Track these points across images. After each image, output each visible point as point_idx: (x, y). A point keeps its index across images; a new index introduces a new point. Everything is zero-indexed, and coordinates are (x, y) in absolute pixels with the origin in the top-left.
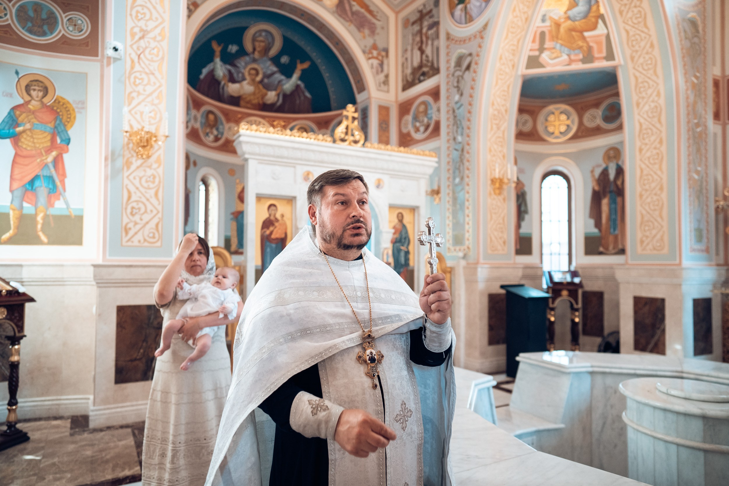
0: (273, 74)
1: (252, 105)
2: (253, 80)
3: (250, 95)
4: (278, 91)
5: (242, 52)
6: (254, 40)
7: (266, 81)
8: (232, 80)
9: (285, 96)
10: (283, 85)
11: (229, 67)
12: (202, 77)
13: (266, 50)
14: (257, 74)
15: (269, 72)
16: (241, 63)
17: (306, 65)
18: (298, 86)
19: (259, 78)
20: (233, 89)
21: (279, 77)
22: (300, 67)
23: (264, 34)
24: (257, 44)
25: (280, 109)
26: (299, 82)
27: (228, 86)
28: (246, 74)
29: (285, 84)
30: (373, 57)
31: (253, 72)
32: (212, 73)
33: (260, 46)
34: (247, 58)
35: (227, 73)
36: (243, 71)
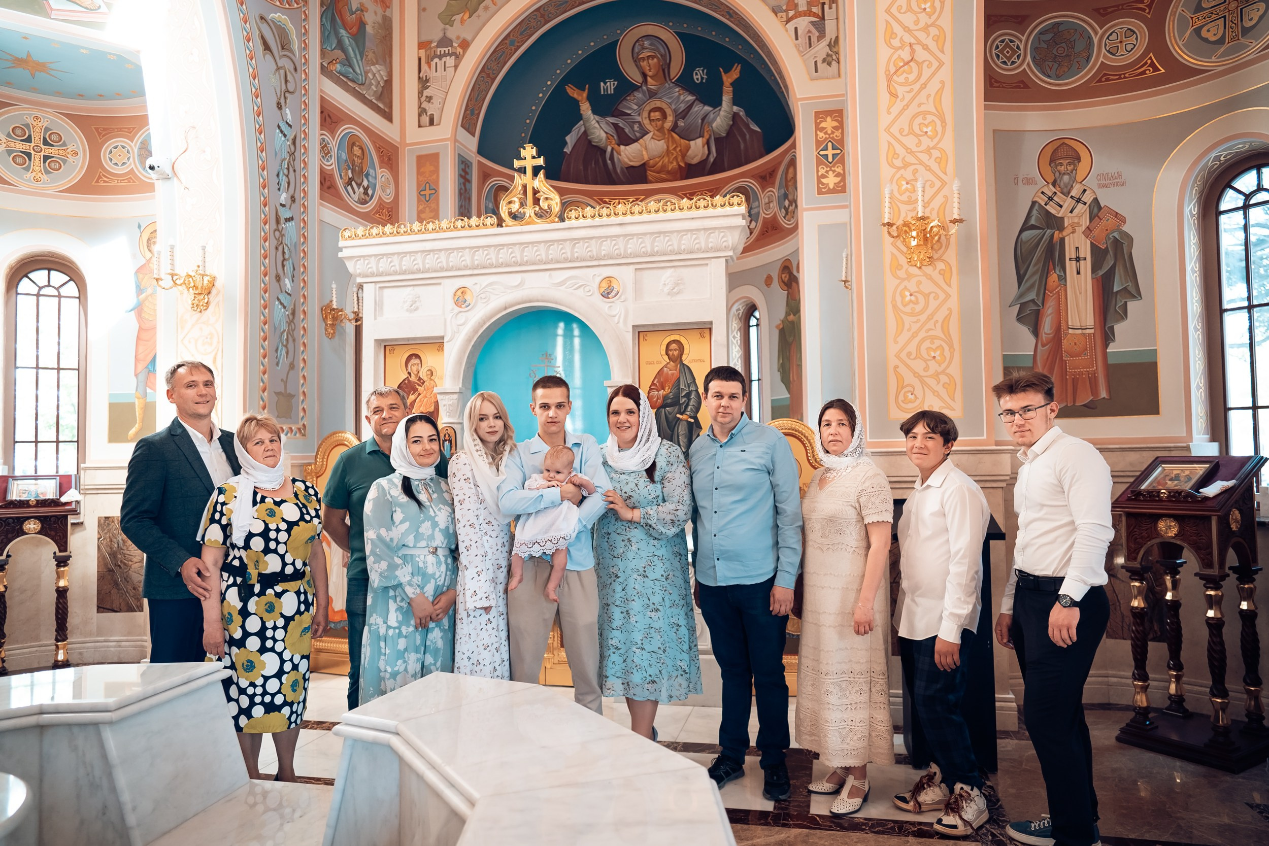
0: (690, 107)
1: (668, 172)
2: (661, 129)
3: (661, 157)
4: (706, 136)
5: (626, 88)
6: (636, 61)
7: (681, 123)
8: (625, 140)
9: (718, 140)
10: (710, 124)
11: (612, 120)
12: (568, 150)
13: (664, 69)
14: (664, 116)
15: (683, 107)
16: (631, 105)
17: (735, 74)
18: (735, 116)
19: (668, 124)
20: (629, 154)
21: (700, 109)
22: (729, 79)
23: (646, 43)
24: (644, 64)
25: (716, 168)
26: (735, 108)
27: (619, 154)
28: (646, 122)
29: (714, 119)
30: (798, 15)
31: (657, 115)
32: (585, 139)
33: (651, 66)
34: (638, 95)
35: (611, 131)
36: (639, 119)
